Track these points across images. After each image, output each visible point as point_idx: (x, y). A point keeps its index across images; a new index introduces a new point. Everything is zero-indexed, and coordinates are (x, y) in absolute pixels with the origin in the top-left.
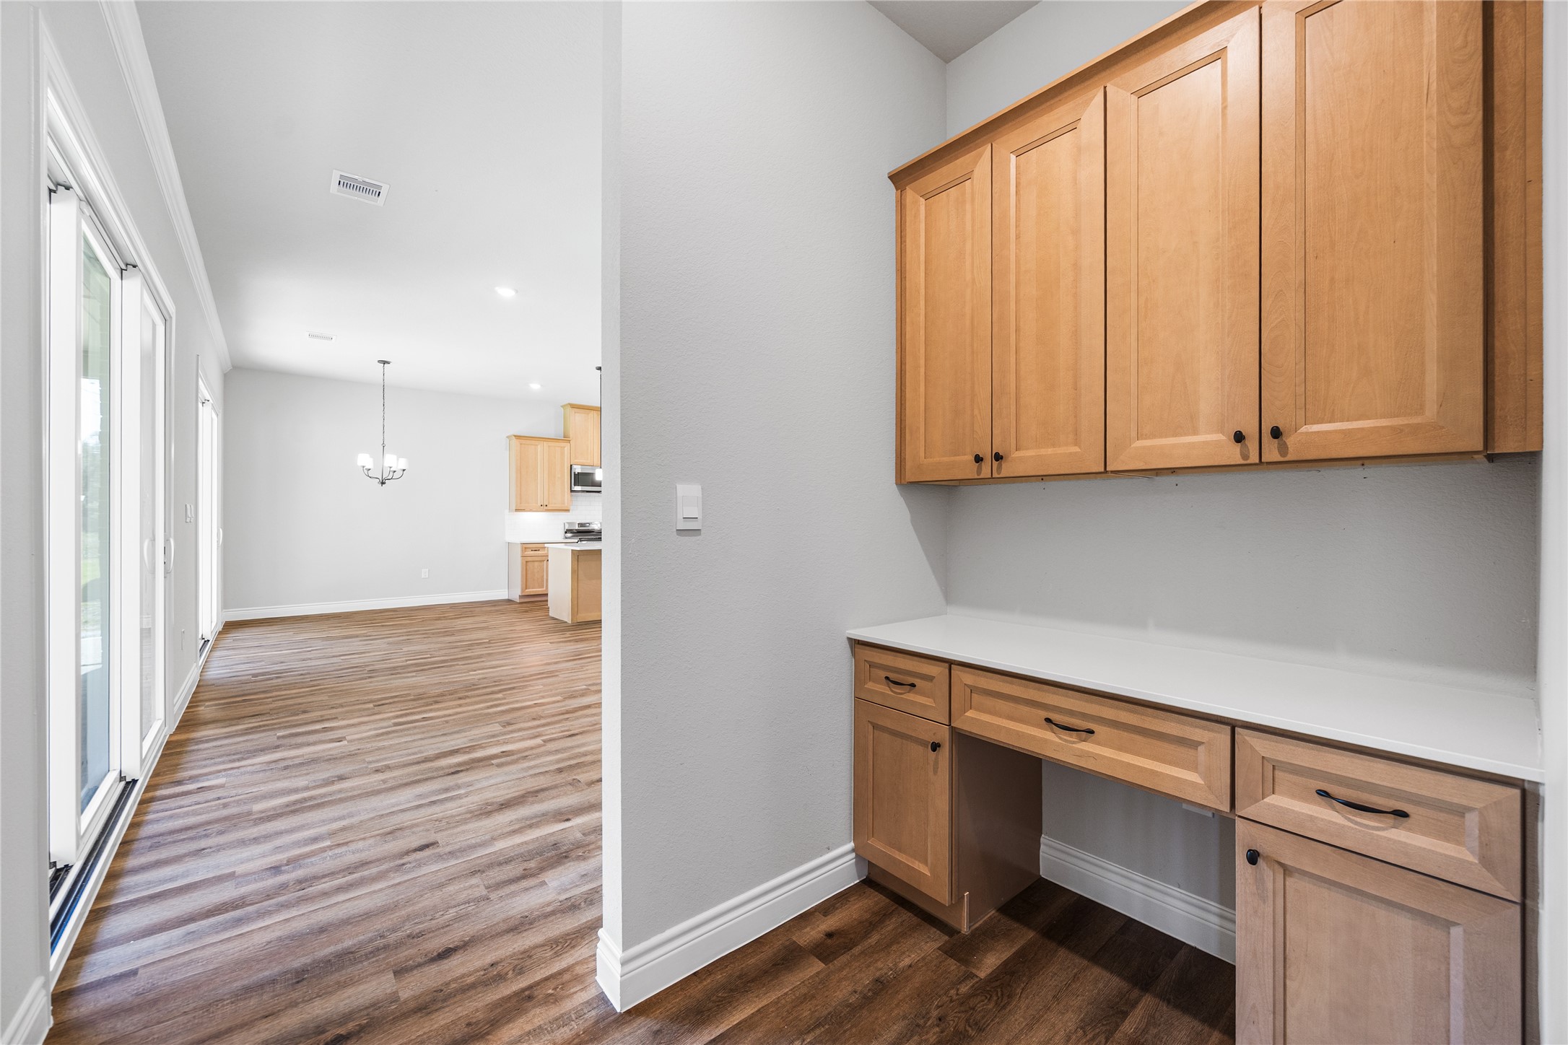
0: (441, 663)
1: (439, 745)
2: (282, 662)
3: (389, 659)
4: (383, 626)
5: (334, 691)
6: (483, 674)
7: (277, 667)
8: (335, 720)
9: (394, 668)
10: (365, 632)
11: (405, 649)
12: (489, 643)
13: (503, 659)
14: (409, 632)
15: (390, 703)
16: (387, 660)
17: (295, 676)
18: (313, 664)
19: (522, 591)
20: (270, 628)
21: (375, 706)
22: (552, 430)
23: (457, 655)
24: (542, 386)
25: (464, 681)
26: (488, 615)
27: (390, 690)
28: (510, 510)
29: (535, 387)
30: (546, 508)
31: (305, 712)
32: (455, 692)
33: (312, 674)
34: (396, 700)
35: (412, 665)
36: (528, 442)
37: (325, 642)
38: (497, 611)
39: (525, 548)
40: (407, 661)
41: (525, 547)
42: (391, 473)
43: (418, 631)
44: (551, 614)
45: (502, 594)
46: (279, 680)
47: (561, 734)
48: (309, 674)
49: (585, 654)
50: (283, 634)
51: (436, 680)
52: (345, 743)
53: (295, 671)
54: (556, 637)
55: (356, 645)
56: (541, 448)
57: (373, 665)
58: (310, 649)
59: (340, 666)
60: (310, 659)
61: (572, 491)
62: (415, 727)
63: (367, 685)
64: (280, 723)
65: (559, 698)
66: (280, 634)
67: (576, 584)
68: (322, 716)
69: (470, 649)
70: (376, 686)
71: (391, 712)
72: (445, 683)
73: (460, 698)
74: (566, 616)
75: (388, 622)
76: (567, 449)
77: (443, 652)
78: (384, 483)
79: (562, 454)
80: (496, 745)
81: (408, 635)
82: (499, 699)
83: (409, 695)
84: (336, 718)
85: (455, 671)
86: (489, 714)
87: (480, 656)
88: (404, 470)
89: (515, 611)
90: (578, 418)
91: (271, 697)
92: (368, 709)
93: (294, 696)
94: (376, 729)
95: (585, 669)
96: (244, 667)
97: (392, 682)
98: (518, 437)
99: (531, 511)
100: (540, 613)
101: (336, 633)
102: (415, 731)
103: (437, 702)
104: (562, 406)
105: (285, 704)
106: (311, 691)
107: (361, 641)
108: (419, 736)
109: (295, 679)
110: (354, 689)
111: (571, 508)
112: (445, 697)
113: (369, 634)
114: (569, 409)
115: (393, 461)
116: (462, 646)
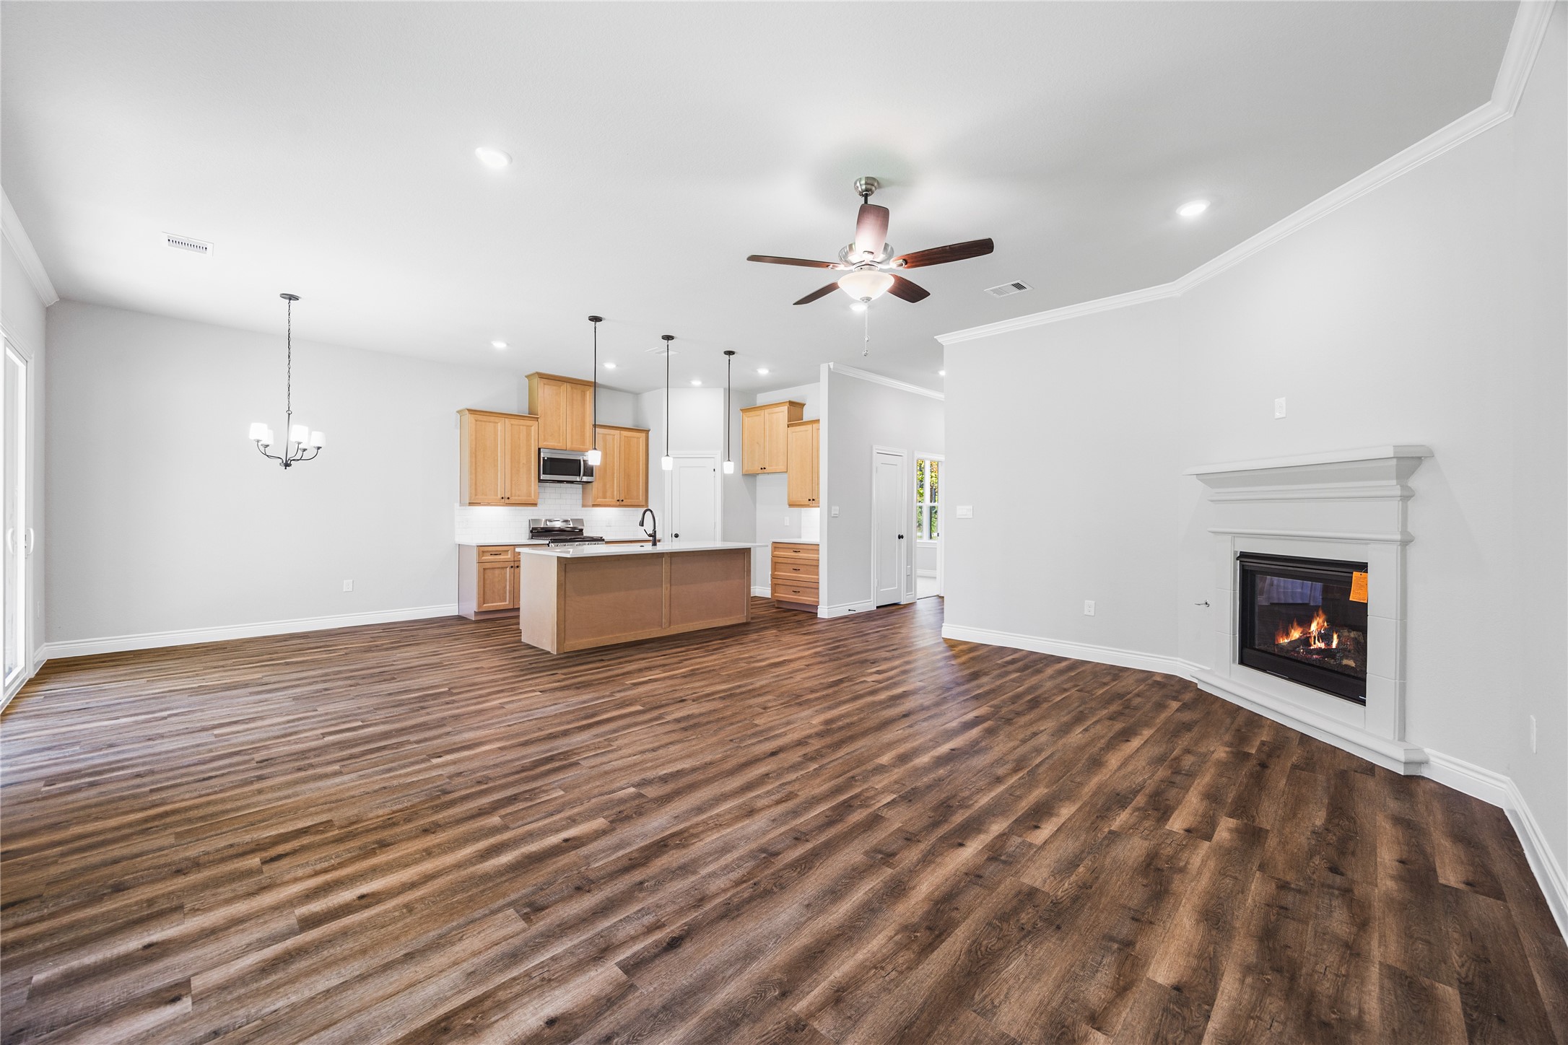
0: (381, 740)
1: (403, 1002)
2: (111, 746)
3: (296, 733)
4: (287, 664)
5: (190, 821)
6: (454, 762)
7: (98, 759)
8: (176, 916)
9: (303, 754)
10: (259, 675)
11: (321, 710)
12: (449, 693)
13: (479, 728)
14: (326, 675)
15: (294, 852)
16: (291, 734)
17: (126, 778)
18: (163, 748)
19: (479, 606)
20: (112, 672)
21: (264, 862)
22: (515, 403)
23: (405, 719)
24: (508, 344)
25: (426, 781)
26: (439, 642)
27: (295, 812)
28: (462, 504)
29: (500, 345)
30: (507, 501)
31: (119, 888)
32: (410, 814)
33: (158, 772)
34: (306, 840)
35: (334, 744)
36: (485, 418)
37: (195, 699)
38: (448, 635)
39: (483, 552)
40: (324, 735)
41: (483, 550)
42: (300, 453)
43: (340, 672)
44: (525, 639)
45: (451, 610)
46: (93, 792)
47: (650, 940)
48: (152, 772)
49: (606, 711)
50: (130, 683)
51: (377, 782)
52: (185, 1005)
53: (127, 767)
54: (545, 681)
55: (241, 704)
56: (501, 426)
57: (266, 747)
58: (165, 713)
59: (211, 751)
60: (162, 736)
61: (540, 481)
62: (344, 933)
63: (255, 799)
64: (51, 934)
65: (599, 823)
66: (125, 684)
67: (563, 602)
68: (151, 902)
69: (423, 708)
70: (269, 801)
71: (296, 880)
72: (393, 789)
73: (426, 831)
74: (548, 643)
75: (294, 656)
76: (534, 429)
77: (382, 714)
78: (289, 465)
79: (529, 435)
80: (526, 992)
81: (325, 681)
82: (494, 831)
83: (329, 824)
84: (179, 908)
85: (406, 757)
86: (486, 877)
87: (441, 723)
88: (319, 448)
89: (473, 635)
90: (546, 394)
91: (59, 843)
92: (249, 873)
93: (109, 836)
94: (262, 944)
95: (615, 744)
96: (38, 759)
97: (298, 788)
98: (471, 411)
99: (489, 504)
100: (507, 638)
101: (214, 679)
102: (350, 945)
103: (383, 845)
104: (526, 377)
105: (83, 863)
106: (146, 820)
107: (252, 694)
108: (356, 967)
109: (122, 789)
110: (227, 811)
111: (539, 502)
112: (397, 830)
113: (266, 680)
114: (536, 380)
115: (302, 435)
116: (410, 701)
